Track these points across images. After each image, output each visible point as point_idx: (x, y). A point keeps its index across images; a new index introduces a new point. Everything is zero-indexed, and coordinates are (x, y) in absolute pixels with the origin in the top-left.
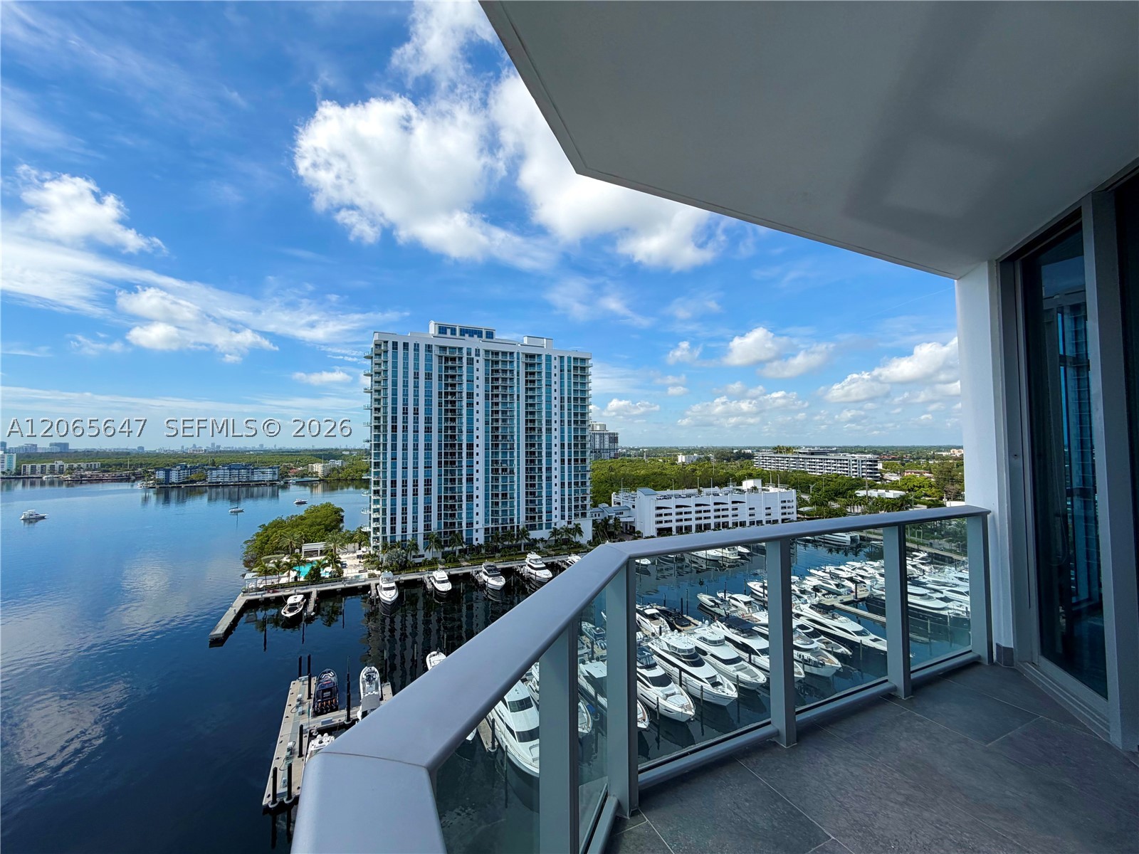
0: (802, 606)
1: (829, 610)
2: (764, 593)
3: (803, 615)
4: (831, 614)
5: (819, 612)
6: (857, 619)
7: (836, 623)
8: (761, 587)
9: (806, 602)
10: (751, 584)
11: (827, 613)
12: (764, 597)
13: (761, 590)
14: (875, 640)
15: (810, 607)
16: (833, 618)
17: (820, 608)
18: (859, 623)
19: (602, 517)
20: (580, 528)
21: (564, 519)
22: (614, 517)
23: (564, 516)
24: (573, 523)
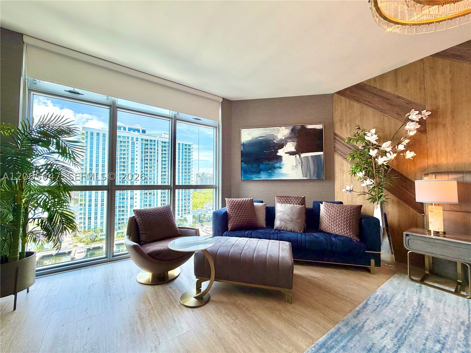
19: (198, 214)
20: (186, 219)
21: (179, 215)
22: (203, 214)
23: (179, 214)
24: (183, 217)
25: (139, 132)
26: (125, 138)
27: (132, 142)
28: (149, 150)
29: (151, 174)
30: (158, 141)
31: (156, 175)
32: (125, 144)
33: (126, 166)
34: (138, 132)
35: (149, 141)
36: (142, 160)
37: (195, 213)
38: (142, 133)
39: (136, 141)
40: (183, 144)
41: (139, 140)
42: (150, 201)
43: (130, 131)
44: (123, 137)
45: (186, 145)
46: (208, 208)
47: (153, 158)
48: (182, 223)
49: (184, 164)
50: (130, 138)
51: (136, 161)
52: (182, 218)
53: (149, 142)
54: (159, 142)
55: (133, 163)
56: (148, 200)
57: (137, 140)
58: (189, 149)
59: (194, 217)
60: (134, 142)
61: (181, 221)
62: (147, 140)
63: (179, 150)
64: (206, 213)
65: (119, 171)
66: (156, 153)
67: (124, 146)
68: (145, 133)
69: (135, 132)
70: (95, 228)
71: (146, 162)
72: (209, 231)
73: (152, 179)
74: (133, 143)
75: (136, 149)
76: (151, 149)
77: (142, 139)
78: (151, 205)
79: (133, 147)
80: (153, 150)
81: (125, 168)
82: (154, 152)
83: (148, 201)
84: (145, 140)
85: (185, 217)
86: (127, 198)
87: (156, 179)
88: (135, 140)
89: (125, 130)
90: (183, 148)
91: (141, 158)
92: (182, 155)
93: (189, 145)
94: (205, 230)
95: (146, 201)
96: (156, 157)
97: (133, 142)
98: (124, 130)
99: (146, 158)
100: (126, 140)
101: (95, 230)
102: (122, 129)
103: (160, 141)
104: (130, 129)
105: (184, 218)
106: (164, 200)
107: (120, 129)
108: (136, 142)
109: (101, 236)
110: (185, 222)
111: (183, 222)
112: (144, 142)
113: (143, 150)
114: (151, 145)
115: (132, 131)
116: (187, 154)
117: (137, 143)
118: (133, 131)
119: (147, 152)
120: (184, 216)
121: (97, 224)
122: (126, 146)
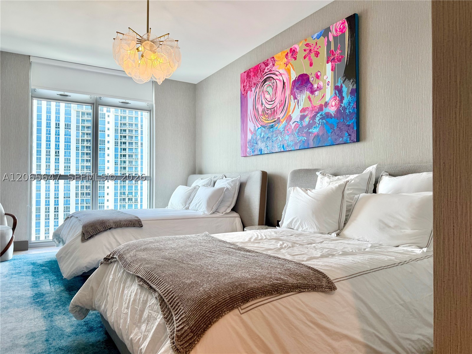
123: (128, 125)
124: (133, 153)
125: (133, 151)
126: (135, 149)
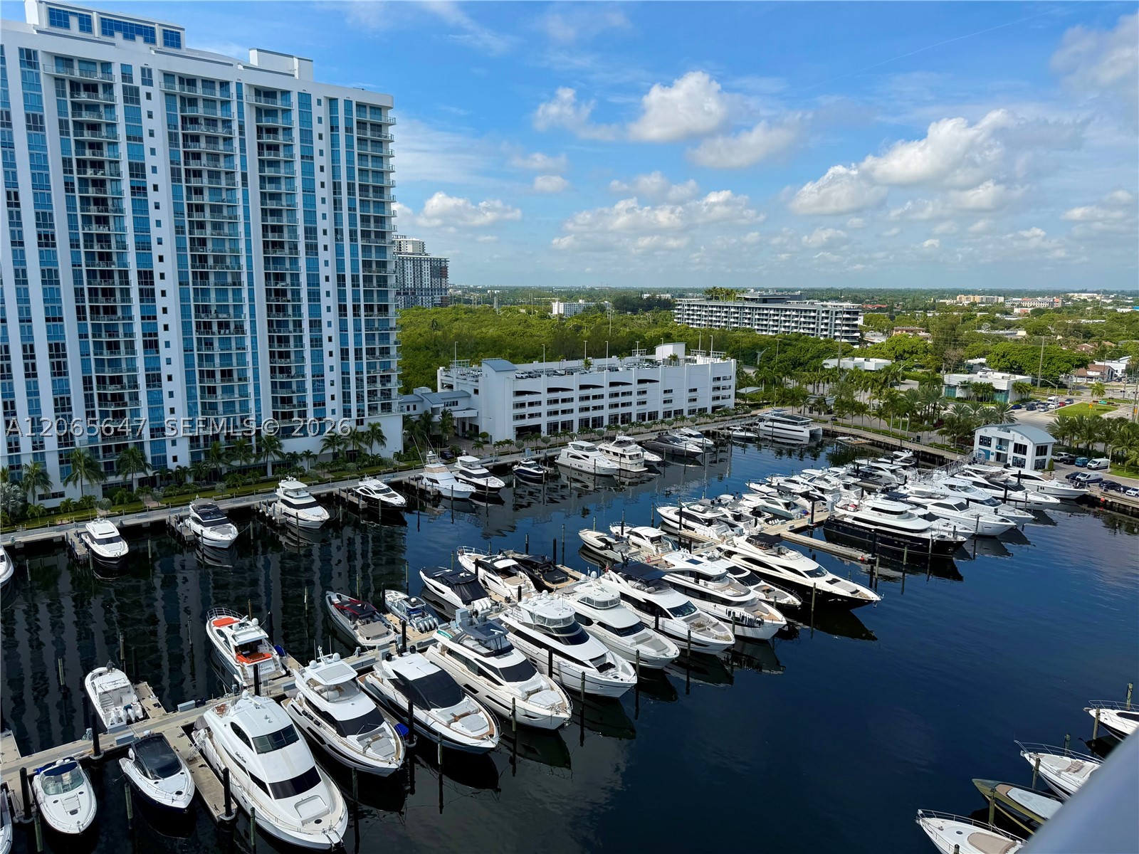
0: (735, 539)
1: (774, 543)
2: (680, 523)
3: (736, 553)
4: (776, 548)
5: (760, 546)
6: (810, 552)
7: (783, 561)
8: (676, 514)
9: (741, 534)
10: (662, 511)
11: (771, 547)
12: (680, 529)
13: (677, 518)
14: (833, 582)
15: (748, 540)
16: (780, 553)
17: (761, 540)
18: (814, 559)
19: (420, 410)
20: (380, 431)
21: (350, 416)
22: (441, 410)
23: (350, 410)
24: (366, 423)
25: (153, 41)
26: (91, 67)
27: (124, 87)
28: (202, 130)
29: (219, 242)
30: (239, 85)
31: (242, 245)
32: (97, 97)
33: (110, 203)
34: (146, 41)
35: (199, 84)
36: (175, 174)
37: (408, 409)
38: (166, 44)
39: (145, 82)
40: (348, 103)
41: (157, 78)
42: (226, 358)
43: (112, 35)
44: (82, 61)
45: (361, 106)
46: (455, 389)
47: (222, 166)
48: (364, 446)
49: (358, 198)
50: (116, 72)
51: (150, 179)
52: (361, 429)
53: (199, 91)
54: (245, 91)
55: (139, 188)
56: (217, 350)
57: (147, 81)
58: (377, 127)
59: (406, 420)
60: (137, 89)
61: (361, 440)
62: (190, 82)
63: (332, 129)
64: (453, 408)
65: (84, 222)
66: (236, 143)
67: (92, 108)
68: (179, 46)
69: (133, 38)
70: (12, 468)
71: (194, 183)
72: (479, 476)
73: (228, 260)
74: (131, 95)
75: (147, 124)
76: (211, 122)
77: (168, 76)
78: (230, 372)
79: (133, 116)
80: (220, 131)
81: (107, 211)
82: (225, 139)
83: (217, 360)
84: (181, 80)
85: (372, 422)
86: (130, 346)
87: (243, 261)
88: (137, 81)
89: (90, 30)
90: (348, 120)
91: (169, 166)
92: (350, 154)
93: (377, 109)
94: (462, 472)
95: (210, 358)
96: (237, 161)
97: (131, 88)
98: (82, 29)
99: (194, 165)
100: (98, 77)
101: (12, 475)
102: (74, 22)
103: (249, 86)
104: (110, 26)
105: (370, 429)
106: (281, 355)
107: (67, 26)
108: (143, 90)
109: (42, 497)
110: (375, 443)
111: (367, 444)
112: (177, 88)
113: (176, 127)
114: (210, 103)
115: (119, 36)
116: (369, 150)
117: (149, 96)
118: (126, 37)
119: (196, 138)
120: (369, 419)
121: (18, 450)
122: (102, 109)
123: (203, 122)
124: (223, 201)
125: (221, 195)
126: (227, 189)
